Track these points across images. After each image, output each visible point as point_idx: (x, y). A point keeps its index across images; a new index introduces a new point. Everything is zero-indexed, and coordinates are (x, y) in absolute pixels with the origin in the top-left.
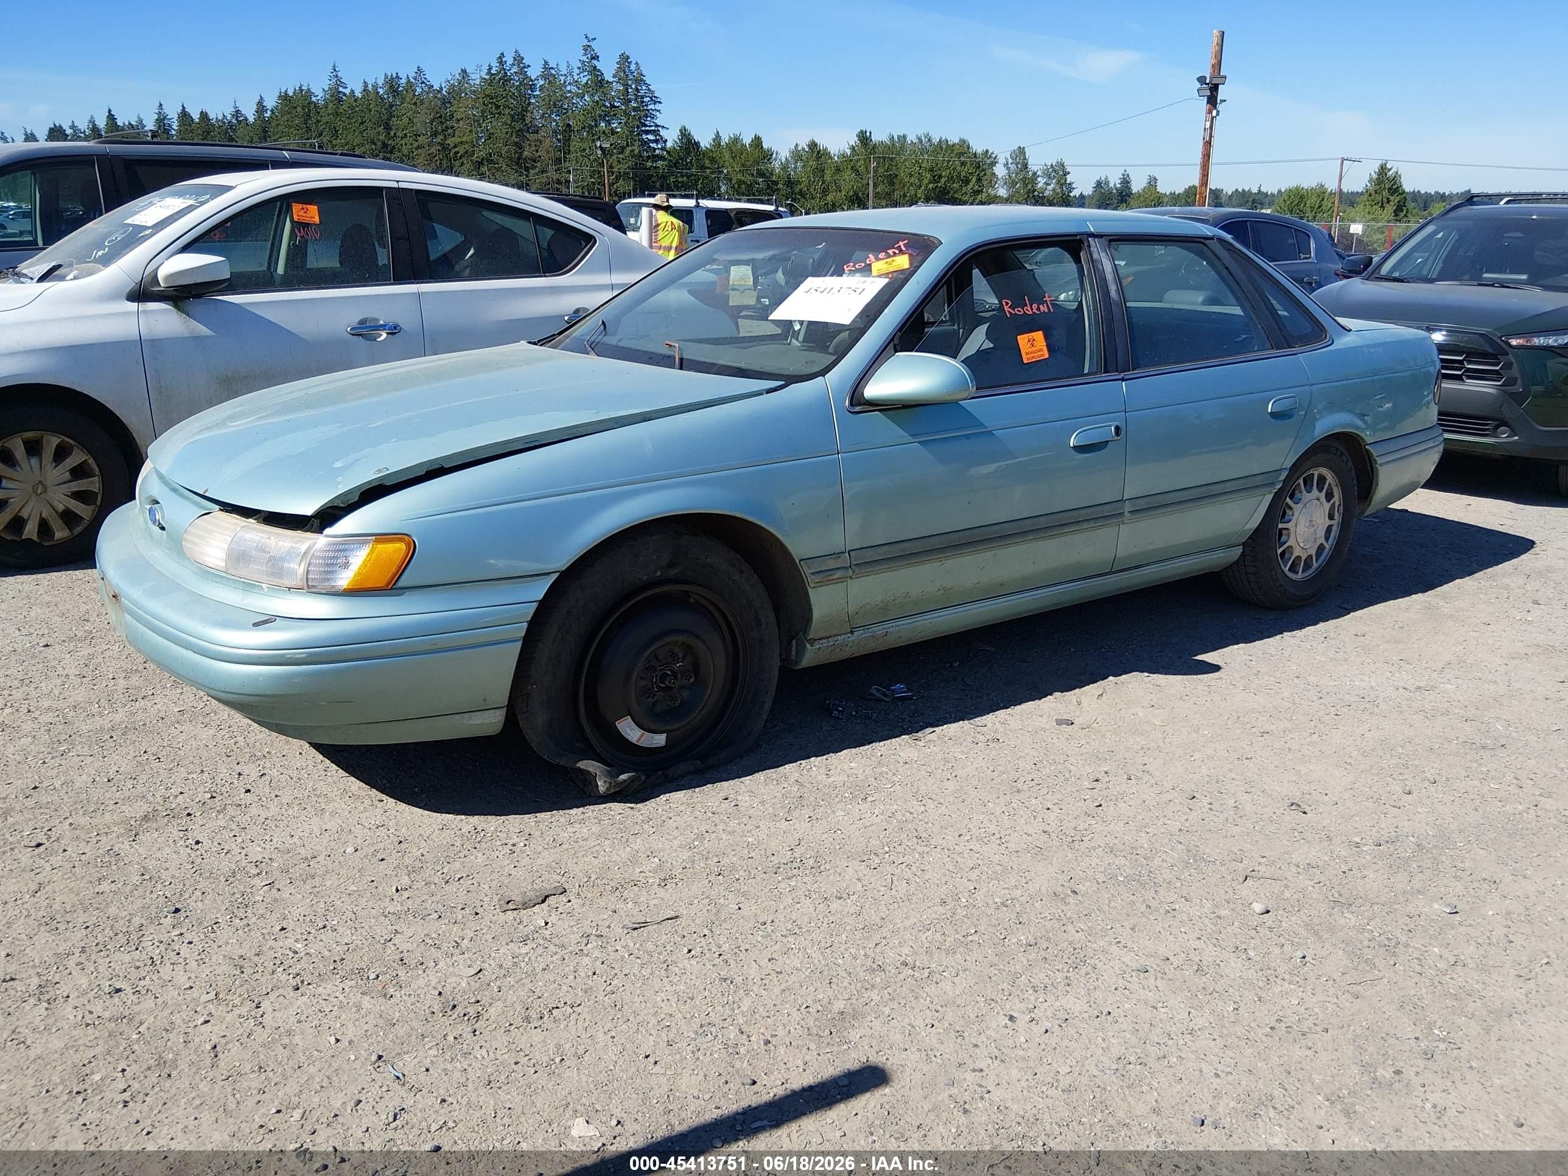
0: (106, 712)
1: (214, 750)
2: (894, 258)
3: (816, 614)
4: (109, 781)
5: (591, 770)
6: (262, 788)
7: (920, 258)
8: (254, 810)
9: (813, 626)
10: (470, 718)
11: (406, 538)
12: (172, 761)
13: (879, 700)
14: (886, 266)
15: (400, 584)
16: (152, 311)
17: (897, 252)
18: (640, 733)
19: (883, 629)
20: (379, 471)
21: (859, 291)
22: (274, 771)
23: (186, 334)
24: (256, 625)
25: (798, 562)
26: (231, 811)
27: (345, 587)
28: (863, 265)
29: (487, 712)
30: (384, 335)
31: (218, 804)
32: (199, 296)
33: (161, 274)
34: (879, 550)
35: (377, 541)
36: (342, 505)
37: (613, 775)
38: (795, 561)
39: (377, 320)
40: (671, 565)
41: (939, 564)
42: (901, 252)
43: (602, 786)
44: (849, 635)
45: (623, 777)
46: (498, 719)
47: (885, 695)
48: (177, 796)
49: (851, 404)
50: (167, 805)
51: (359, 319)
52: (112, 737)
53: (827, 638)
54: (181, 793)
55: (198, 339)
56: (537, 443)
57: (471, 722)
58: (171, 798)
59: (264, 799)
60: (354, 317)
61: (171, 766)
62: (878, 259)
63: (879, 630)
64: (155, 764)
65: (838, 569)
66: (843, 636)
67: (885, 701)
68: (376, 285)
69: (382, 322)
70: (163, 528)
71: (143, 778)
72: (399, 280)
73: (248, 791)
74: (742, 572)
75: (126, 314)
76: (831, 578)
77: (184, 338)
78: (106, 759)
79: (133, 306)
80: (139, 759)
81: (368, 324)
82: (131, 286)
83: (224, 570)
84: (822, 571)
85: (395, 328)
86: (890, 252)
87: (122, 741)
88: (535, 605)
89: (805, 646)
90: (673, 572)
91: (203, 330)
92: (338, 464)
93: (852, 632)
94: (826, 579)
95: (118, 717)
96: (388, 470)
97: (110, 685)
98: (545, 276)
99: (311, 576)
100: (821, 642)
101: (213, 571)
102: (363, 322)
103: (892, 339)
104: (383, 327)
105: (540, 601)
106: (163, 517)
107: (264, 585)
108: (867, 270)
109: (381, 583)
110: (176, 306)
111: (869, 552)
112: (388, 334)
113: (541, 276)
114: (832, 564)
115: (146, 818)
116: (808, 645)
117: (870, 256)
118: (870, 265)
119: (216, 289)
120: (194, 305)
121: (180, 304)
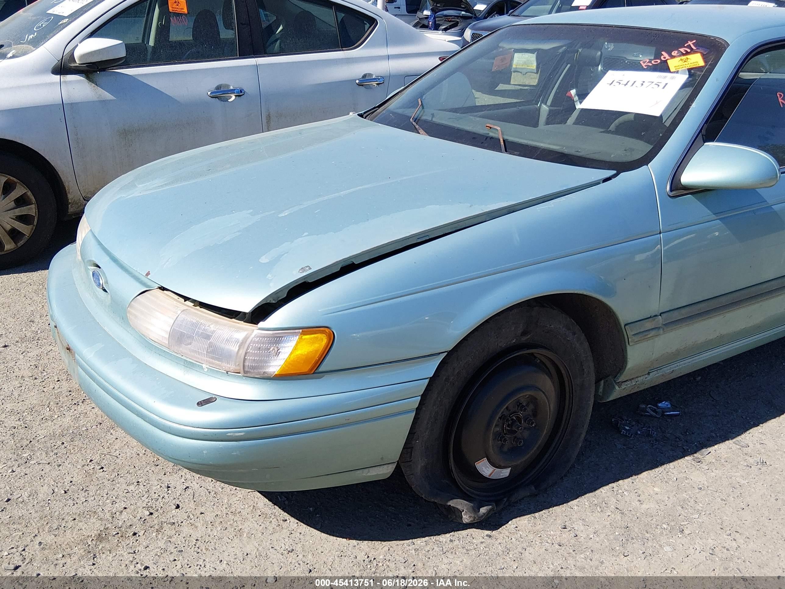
0: (56, 416)
1: (144, 459)
2: (688, 56)
3: (630, 364)
4: (65, 492)
5: (460, 507)
6: (188, 505)
7: (712, 57)
8: (186, 530)
9: (625, 373)
10: (369, 472)
11: (327, 330)
12: (113, 470)
13: (651, 416)
14: (681, 63)
15: (321, 369)
16: (70, 82)
17: (689, 51)
18: (492, 470)
19: (671, 368)
20: (303, 269)
21: (662, 85)
22: (194, 483)
23: (96, 99)
24: (200, 404)
25: (623, 326)
26: (168, 530)
27: (276, 373)
28: (659, 61)
29: (382, 466)
30: (233, 97)
31: (156, 522)
32: (104, 70)
33: (77, 54)
34: (683, 311)
35: (304, 333)
36: (274, 302)
37: (476, 509)
38: (620, 326)
39: (228, 86)
40: (524, 333)
41: (722, 316)
42: (692, 52)
43: (466, 518)
44: (646, 376)
45: (483, 510)
46: (389, 471)
47: (656, 412)
48: (122, 512)
49: (671, 190)
50: (116, 522)
51: (215, 86)
52: (63, 443)
53: (630, 380)
54: (125, 508)
55: (104, 102)
56: (427, 238)
57: (369, 474)
58: (118, 513)
59: (192, 517)
60: (210, 85)
61: (112, 477)
62: (673, 57)
63: (667, 370)
64: (100, 474)
65: (652, 329)
66: (642, 378)
67: (656, 417)
68: (227, 60)
69: (232, 88)
70: (105, 290)
71: (92, 489)
72: (243, 55)
73: (178, 507)
74: (574, 334)
75: (52, 84)
76: (646, 337)
77: (93, 102)
78: (61, 468)
79: (56, 78)
80: (86, 468)
81: (222, 89)
82: (54, 62)
83: (168, 346)
84: (640, 333)
85: (241, 92)
86: (682, 50)
87: (71, 448)
88: (427, 381)
89: (614, 387)
90: (524, 339)
91: (108, 96)
92: (264, 260)
93: (649, 373)
94: (643, 338)
95: (67, 421)
96: (310, 269)
97: (56, 388)
98: (343, 50)
99: (247, 364)
100: (626, 383)
101: (156, 344)
102: (218, 88)
103: (701, 131)
104: (232, 91)
105: (431, 378)
106: (107, 282)
107: (204, 366)
108: (664, 67)
109: (306, 369)
110: (88, 78)
111: (676, 313)
112: (236, 96)
113: (340, 50)
114: (648, 325)
115: (100, 538)
116: (617, 387)
117: (663, 53)
118: (666, 62)
119: (116, 64)
120: (99, 76)
121: (90, 76)
